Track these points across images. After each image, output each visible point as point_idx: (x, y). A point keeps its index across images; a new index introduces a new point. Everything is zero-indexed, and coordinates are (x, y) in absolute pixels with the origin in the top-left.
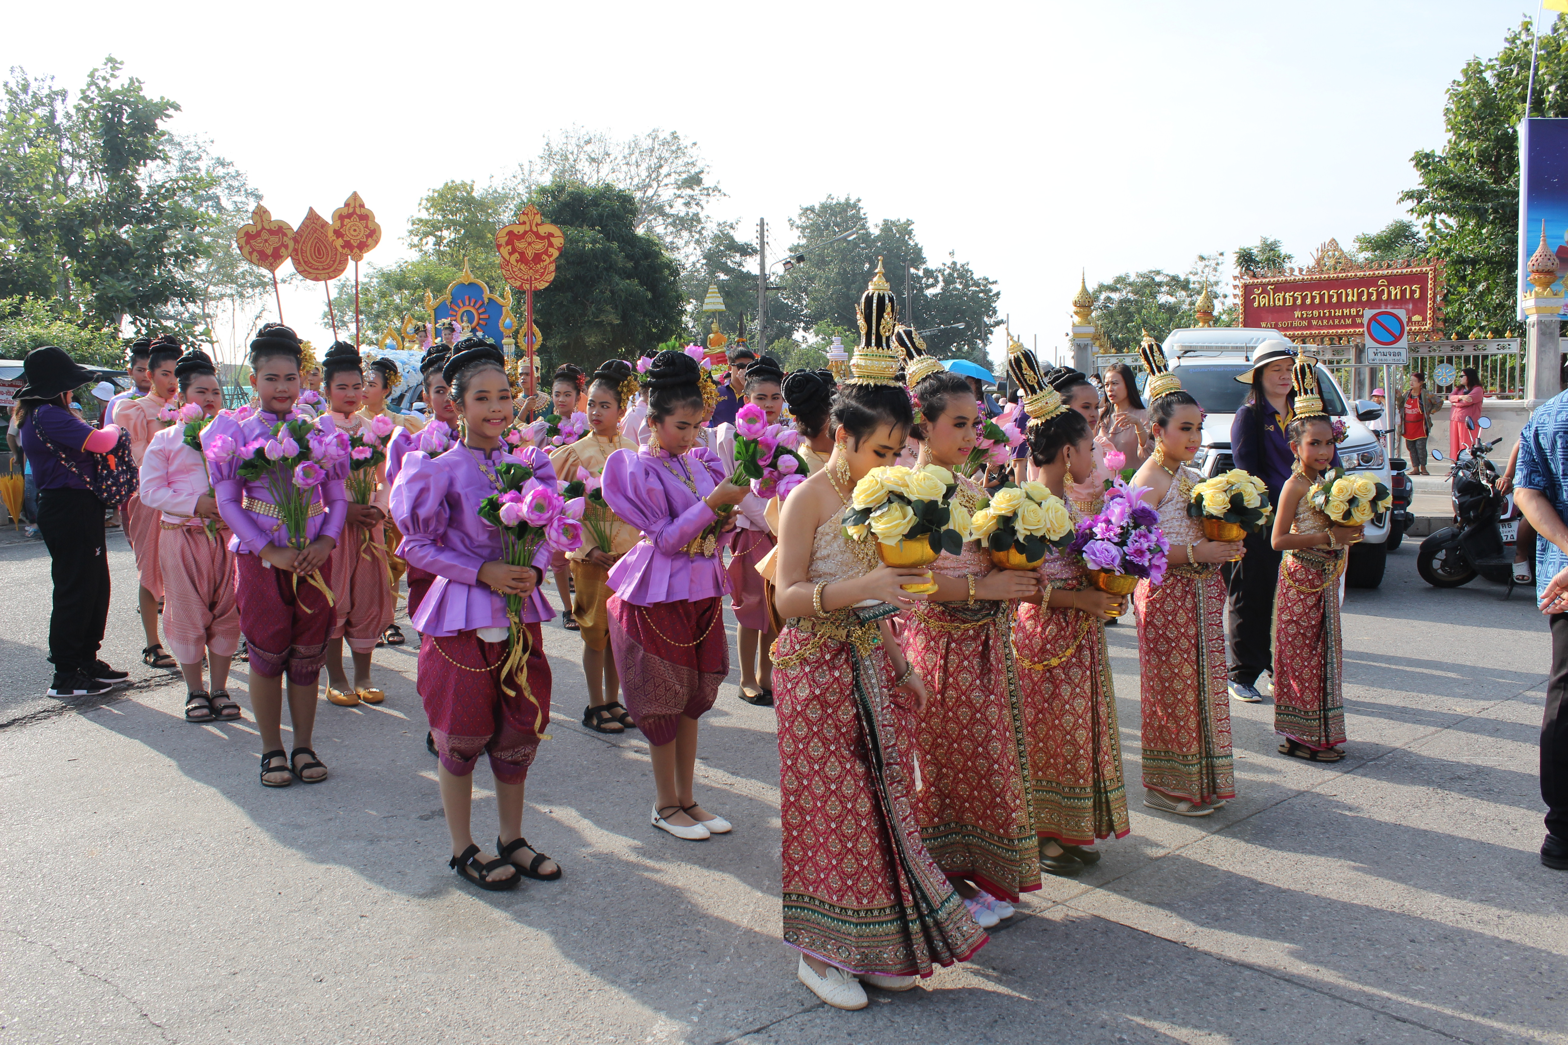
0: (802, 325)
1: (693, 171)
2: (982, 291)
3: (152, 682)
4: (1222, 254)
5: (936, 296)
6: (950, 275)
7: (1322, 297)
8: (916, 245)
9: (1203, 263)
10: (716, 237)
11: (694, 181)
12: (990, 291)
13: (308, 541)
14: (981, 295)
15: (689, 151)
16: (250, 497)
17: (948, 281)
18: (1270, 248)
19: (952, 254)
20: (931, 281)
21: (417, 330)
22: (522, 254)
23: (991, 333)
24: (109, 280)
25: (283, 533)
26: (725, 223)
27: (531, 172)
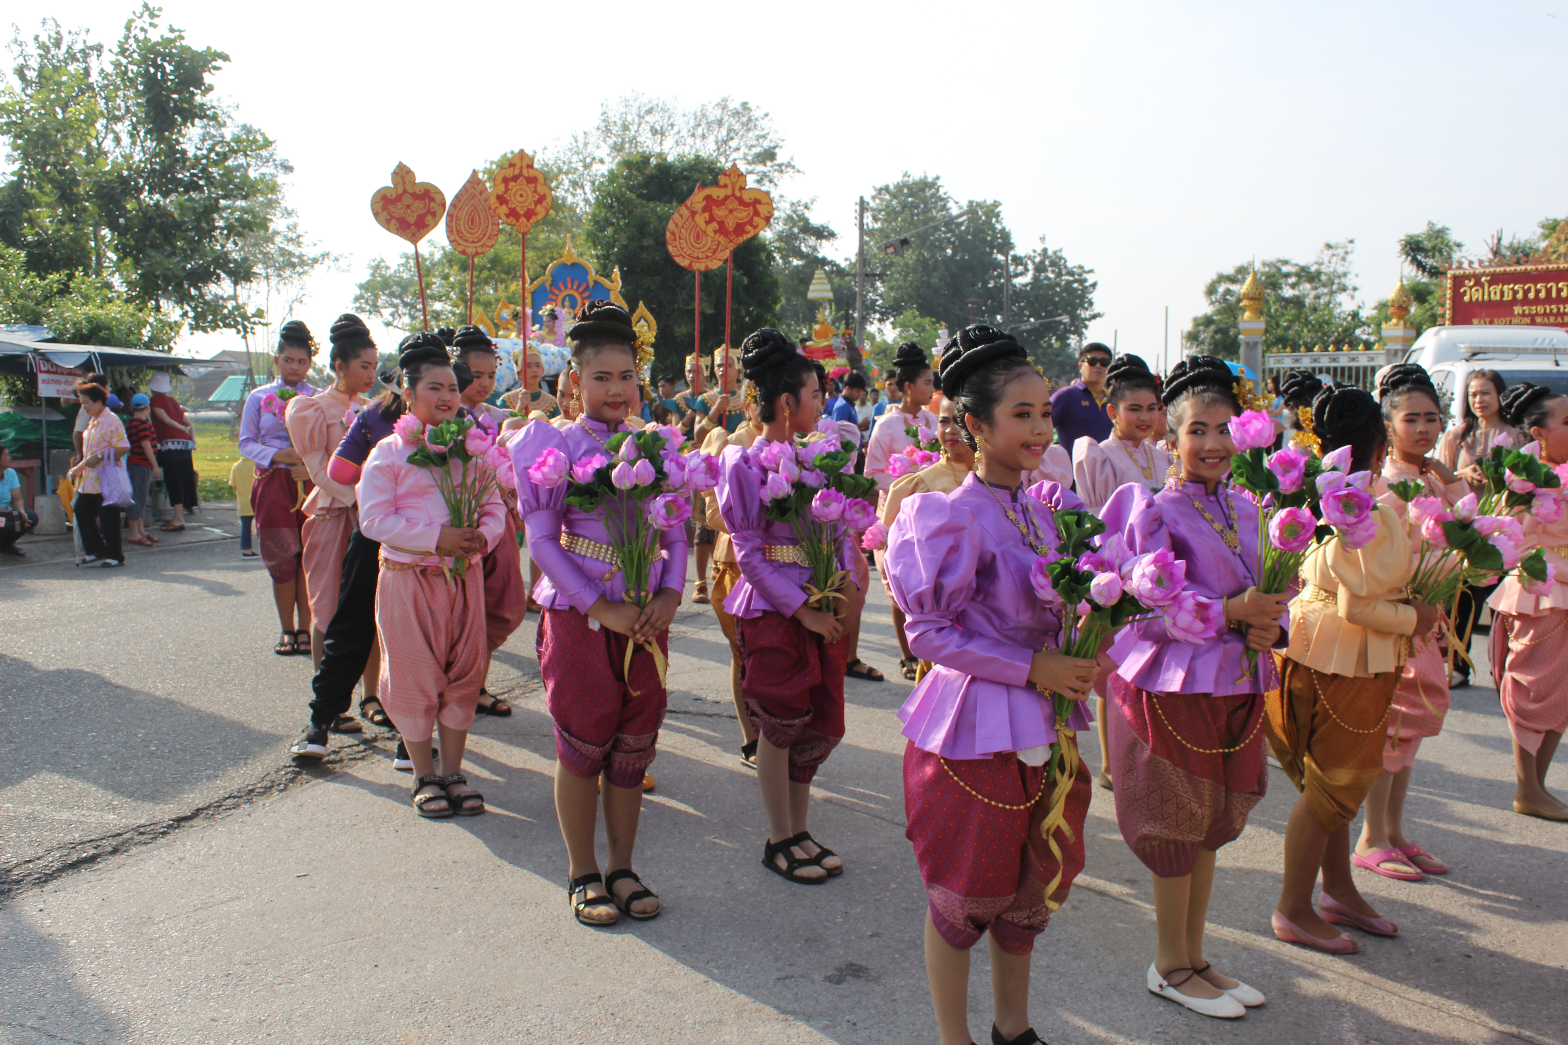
0: (877, 316)
1: (766, 144)
2: (1076, 281)
3: (342, 754)
4: (1351, 242)
5: (1026, 285)
6: (1042, 262)
7: (1549, 291)
8: (1004, 229)
9: (1330, 252)
10: (789, 219)
11: (768, 155)
12: (1085, 280)
13: (651, 596)
14: (1075, 285)
15: (760, 123)
16: (571, 534)
17: (1040, 268)
18: (1439, 234)
19: (1043, 239)
20: (1020, 269)
21: (516, 316)
22: (721, 224)
23: (1086, 327)
24: (156, 256)
25: (618, 582)
26: (799, 202)
27: (586, 144)
